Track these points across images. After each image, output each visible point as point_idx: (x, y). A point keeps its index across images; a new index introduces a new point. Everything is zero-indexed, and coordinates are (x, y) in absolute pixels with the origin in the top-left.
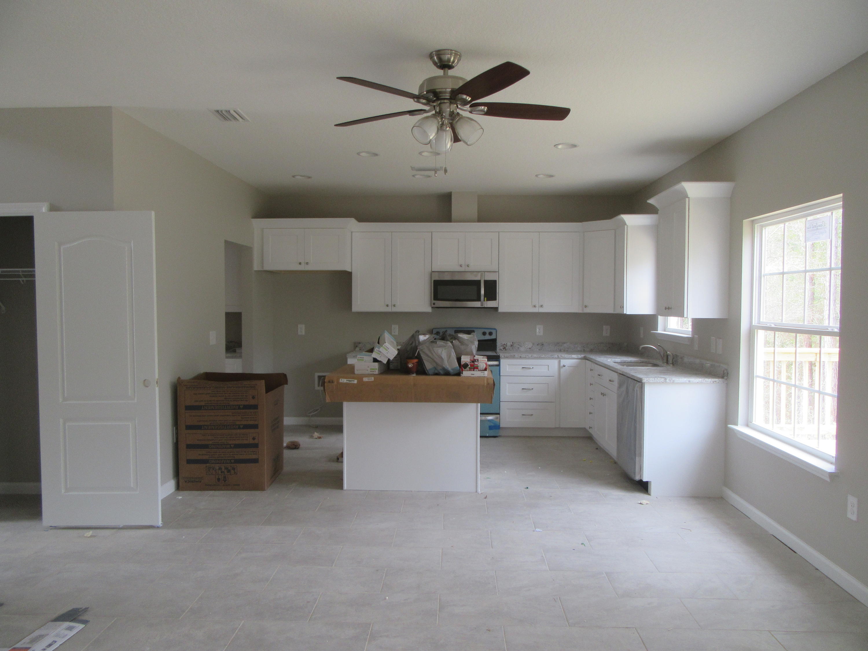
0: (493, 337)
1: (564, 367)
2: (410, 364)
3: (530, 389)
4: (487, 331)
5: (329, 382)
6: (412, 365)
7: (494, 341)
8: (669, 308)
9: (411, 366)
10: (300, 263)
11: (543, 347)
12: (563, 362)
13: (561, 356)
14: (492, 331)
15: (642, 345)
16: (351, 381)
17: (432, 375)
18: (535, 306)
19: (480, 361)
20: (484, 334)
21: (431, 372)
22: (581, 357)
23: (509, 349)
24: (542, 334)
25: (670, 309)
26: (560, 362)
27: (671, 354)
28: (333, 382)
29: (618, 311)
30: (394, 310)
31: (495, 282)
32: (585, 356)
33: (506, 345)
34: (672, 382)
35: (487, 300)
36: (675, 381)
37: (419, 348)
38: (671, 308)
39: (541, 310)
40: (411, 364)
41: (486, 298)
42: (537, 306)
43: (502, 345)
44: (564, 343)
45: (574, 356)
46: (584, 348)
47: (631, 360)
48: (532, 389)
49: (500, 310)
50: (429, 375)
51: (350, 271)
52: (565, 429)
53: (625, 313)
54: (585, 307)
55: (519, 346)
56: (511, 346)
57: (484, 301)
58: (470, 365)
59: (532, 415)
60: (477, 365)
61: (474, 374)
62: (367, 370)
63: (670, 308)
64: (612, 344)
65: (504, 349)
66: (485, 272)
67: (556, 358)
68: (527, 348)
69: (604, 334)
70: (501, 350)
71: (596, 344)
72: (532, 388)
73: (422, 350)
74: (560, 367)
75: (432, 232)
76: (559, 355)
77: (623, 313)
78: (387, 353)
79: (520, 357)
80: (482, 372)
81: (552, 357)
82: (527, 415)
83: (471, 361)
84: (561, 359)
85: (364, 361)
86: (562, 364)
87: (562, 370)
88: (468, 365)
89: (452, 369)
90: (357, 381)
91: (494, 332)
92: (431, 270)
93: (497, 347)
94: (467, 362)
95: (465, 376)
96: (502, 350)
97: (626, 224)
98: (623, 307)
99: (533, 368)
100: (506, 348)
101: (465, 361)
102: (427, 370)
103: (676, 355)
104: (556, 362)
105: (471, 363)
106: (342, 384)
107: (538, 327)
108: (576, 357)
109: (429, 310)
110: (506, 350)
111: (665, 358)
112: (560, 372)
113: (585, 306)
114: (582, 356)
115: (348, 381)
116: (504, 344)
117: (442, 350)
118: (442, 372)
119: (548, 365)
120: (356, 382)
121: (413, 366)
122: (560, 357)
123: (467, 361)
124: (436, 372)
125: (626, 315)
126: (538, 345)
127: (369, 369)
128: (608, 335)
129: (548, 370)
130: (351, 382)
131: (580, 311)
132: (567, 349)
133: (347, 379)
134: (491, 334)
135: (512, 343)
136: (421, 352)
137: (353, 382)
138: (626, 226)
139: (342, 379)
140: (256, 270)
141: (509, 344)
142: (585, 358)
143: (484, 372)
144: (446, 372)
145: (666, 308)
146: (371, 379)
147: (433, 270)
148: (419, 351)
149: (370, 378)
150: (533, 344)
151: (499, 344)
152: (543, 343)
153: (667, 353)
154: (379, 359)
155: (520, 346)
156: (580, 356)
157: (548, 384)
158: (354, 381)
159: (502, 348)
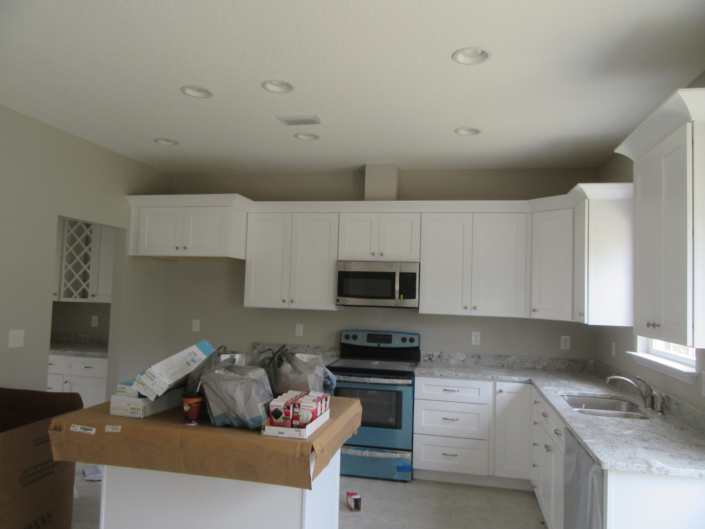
0: (415, 344)
1: (501, 392)
2: (185, 406)
3: (454, 420)
4: (408, 337)
5: (55, 429)
6: (189, 408)
7: (417, 349)
8: (654, 325)
9: (187, 410)
10: (177, 248)
11: (480, 361)
12: (500, 385)
13: (497, 377)
14: (414, 337)
15: (611, 375)
16: (86, 429)
17: (220, 427)
18: (466, 308)
19: (304, 407)
20: (404, 340)
21: (218, 422)
22: (525, 380)
23: (436, 361)
24: (478, 343)
25: (657, 327)
26: (495, 386)
27: (658, 395)
28: (60, 430)
29: (577, 319)
30: (293, 306)
31: (414, 275)
32: (530, 379)
33: (432, 355)
34: (662, 473)
35: (404, 298)
36: (669, 472)
37: (203, 379)
38: (659, 326)
39: (475, 313)
40: (187, 406)
41: (402, 296)
42: (469, 307)
43: (427, 355)
44: (508, 356)
45: (515, 378)
46: (535, 365)
47: (594, 394)
48: (457, 420)
49: (421, 311)
50: (215, 426)
51: (243, 258)
52: (502, 479)
53: (587, 323)
54: (533, 311)
55: (448, 358)
56: (439, 357)
57: (400, 298)
58: (285, 412)
59: (456, 455)
60: (298, 413)
61: (283, 433)
62: (127, 410)
63: (657, 325)
64: (573, 361)
65: (429, 360)
66: (401, 262)
67: (489, 380)
68: (459, 360)
69: (562, 347)
70: (425, 361)
71: (551, 360)
72: (457, 418)
73: (206, 383)
74: (497, 392)
75: (339, 213)
76: (494, 376)
77: (583, 323)
78: (153, 384)
79: (441, 375)
80: (297, 430)
81: (484, 378)
82: (449, 455)
83: (285, 407)
84: (497, 381)
85: (127, 394)
86: (498, 389)
87: (499, 396)
88: (282, 414)
89: (252, 420)
90: (96, 429)
91: (416, 338)
92: (337, 259)
93: (421, 357)
94: (279, 408)
95: (267, 435)
96: (427, 362)
97: (587, 198)
98: (583, 314)
99: (458, 391)
100: (432, 359)
101: (277, 406)
102: (213, 418)
103: (668, 397)
104: (489, 385)
105: (286, 409)
106: (75, 433)
107: (473, 333)
108: (518, 380)
109: (332, 307)
110: (432, 361)
111: (649, 399)
112: (496, 398)
113: (534, 309)
114: (527, 379)
115: (82, 430)
116: (430, 354)
117: (236, 386)
118: (235, 423)
119: (479, 389)
120: (93, 431)
121: (189, 410)
122: (495, 378)
123: (279, 406)
124: (227, 422)
125: (587, 326)
126: (473, 357)
127: (129, 408)
128: (568, 348)
129: (479, 395)
130: (86, 432)
131: (527, 317)
132: (512, 365)
133: (83, 427)
134: (412, 340)
135: (440, 352)
136: (205, 387)
137: (89, 432)
138: (587, 201)
139: (75, 425)
140: (131, 255)
141: (436, 354)
142: (530, 382)
143: (300, 431)
144: (242, 423)
145: (648, 325)
146: (116, 429)
147: (339, 259)
148: (201, 385)
149: (116, 427)
150: (467, 356)
151: (423, 353)
152: (479, 356)
153: (651, 391)
154: (144, 394)
155: (450, 357)
156: (523, 378)
157: (479, 414)
158: (91, 430)
159: (427, 359)
